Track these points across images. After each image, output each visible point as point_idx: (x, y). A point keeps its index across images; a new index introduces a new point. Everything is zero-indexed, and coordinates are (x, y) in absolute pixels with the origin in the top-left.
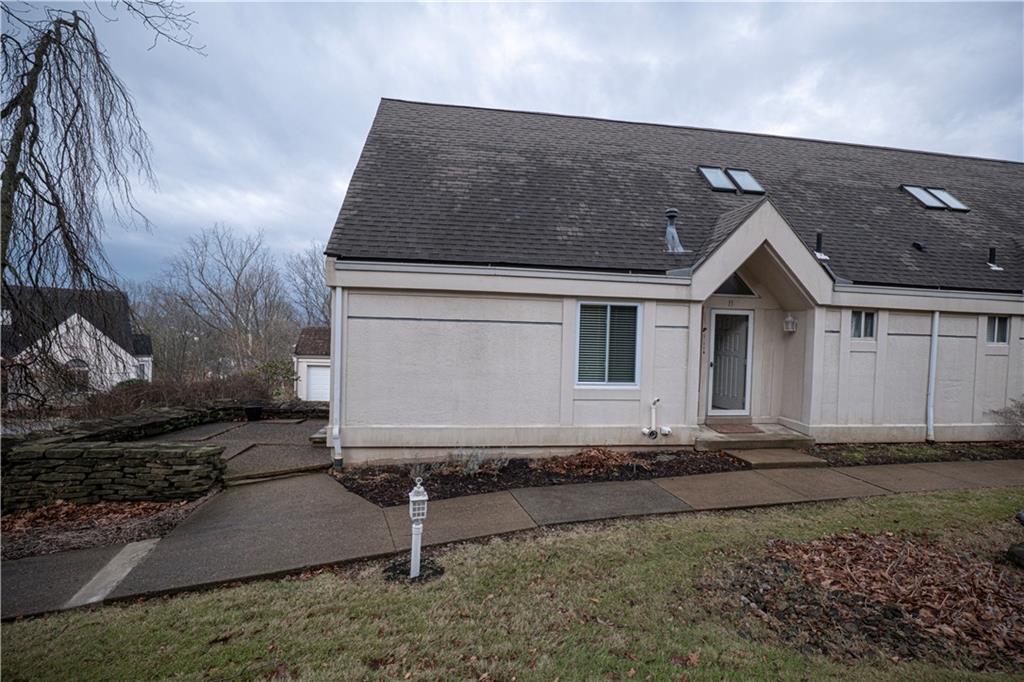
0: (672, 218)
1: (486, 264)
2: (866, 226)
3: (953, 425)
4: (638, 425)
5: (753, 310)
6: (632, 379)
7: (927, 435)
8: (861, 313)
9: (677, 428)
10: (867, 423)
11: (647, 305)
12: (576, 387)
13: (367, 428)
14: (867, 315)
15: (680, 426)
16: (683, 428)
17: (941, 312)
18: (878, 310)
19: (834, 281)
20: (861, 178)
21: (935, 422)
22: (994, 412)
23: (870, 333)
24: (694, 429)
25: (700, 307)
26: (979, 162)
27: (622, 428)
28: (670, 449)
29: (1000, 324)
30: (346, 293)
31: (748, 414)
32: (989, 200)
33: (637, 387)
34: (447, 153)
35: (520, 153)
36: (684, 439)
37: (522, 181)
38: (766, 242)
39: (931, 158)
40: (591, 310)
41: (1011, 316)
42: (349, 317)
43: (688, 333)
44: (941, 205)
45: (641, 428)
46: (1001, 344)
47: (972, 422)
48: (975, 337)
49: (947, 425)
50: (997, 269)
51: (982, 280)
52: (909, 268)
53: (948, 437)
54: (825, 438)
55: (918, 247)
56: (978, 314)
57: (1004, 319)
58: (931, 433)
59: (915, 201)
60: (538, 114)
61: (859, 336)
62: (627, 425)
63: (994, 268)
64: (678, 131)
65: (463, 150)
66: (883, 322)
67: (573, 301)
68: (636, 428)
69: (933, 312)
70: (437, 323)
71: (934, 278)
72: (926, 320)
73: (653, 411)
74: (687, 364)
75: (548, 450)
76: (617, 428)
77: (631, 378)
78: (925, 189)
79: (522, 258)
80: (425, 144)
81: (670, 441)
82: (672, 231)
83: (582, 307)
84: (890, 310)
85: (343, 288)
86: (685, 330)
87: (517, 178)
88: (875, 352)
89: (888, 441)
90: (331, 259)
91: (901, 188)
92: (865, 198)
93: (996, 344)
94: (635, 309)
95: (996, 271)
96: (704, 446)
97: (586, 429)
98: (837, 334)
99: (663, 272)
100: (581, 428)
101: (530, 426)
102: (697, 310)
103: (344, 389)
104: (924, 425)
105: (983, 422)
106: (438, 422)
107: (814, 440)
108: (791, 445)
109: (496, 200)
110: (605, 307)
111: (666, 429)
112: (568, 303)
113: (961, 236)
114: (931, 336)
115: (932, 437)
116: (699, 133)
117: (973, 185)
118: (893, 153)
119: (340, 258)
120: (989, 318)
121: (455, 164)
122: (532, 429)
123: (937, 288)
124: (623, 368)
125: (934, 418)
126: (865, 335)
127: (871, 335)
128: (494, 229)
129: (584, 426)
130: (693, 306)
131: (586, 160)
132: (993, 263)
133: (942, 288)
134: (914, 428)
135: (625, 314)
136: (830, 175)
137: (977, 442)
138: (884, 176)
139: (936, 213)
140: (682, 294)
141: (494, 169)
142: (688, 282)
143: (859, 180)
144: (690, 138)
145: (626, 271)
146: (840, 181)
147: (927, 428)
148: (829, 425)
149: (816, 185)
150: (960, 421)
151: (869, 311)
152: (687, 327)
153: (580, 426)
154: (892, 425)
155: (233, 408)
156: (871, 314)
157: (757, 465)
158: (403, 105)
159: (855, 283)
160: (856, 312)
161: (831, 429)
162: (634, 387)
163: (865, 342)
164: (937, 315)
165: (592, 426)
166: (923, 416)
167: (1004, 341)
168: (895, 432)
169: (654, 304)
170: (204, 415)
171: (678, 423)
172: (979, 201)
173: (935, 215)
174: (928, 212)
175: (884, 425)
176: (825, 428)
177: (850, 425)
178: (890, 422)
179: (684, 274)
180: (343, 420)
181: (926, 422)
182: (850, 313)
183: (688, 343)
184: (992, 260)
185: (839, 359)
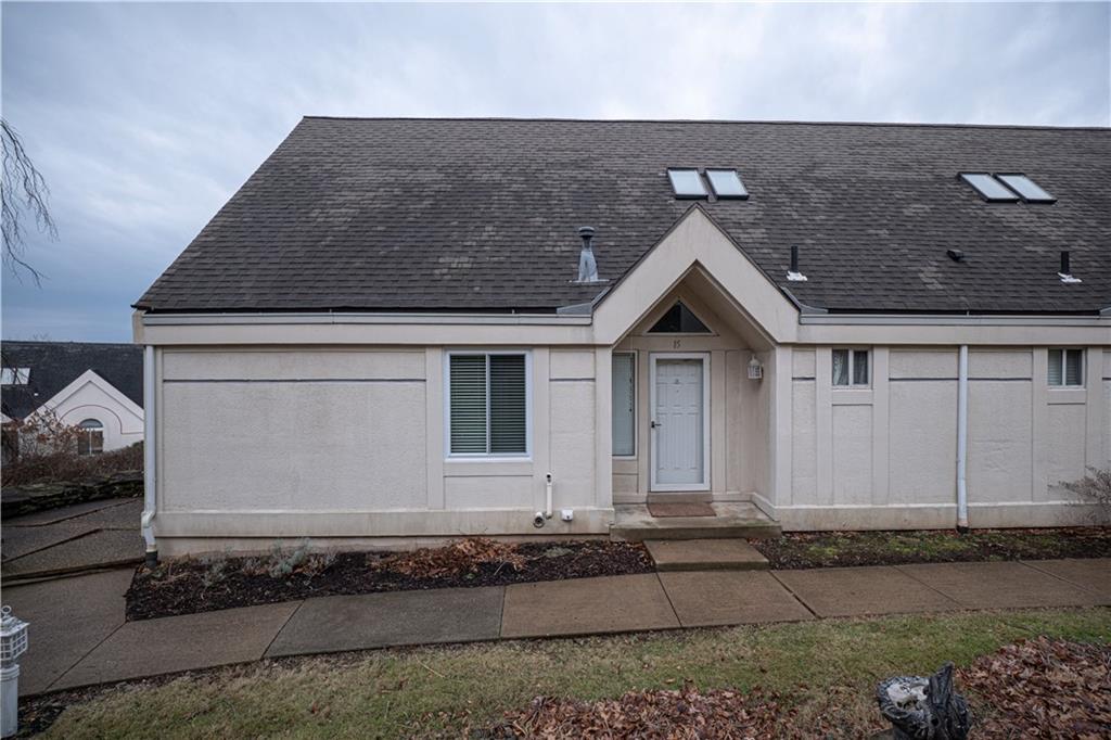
0: (587, 238)
1: (326, 310)
2: (884, 233)
3: (1000, 504)
4: (532, 508)
5: (710, 352)
6: (523, 449)
7: (958, 519)
8: (847, 352)
9: (585, 512)
10: (864, 503)
11: (537, 352)
12: (448, 460)
13: (188, 514)
14: (857, 354)
15: (589, 508)
16: (591, 511)
17: (970, 347)
18: (872, 346)
19: (799, 310)
20: (905, 167)
21: (967, 501)
22: (1068, 486)
23: (862, 377)
24: (608, 513)
25: (609, 353)
26: (1101, 134)
27: (508, 512)
28: (577, 538)
29: (1070, 359)
30: (159, 352)
31: (708, 489)
32: (1094, 185)
33: (528, 459)
34: (350, 175)
35: (439, 170)
36: (594, 526)
37: (426, 203)
38: (697, 263)
39: (1024, 133)
40: (463, 362)
41: (1087, 347)
42: (165, 381)
43: (595, 387)
44: (1010, 195)
45: (534, 512)
46: (1074, 388)
47: (1032, 500)
48: (1030, 379)
49: (992, 504)
50: (1072, 280)
51: (1040, 298)
52: (929, 287)
53: (992, 521)
54: (798, 524)
55: (955, 258)
56: (1031, 347)
57: (1075, 353)
58: (963, 516)
59: (975, 193)
60: (490, 120)
61: (847, 384)
62: (517, 508)
63: (1068, 279)
64: (666, 126)
65: (370, 170)
66: (880, 363)
67: (438, 353)
68: (527, 512)
69: (958, 347)
70: (267, 384)
71: (963, 298)
72: (950, 358)
73: (549, 490)
74: (595, 428)
75: (414, 541)
76: (503, 512)
77: (521, 447)
78: (995, 177)
79: (375, 300)
80: (328, 167)
81: (575, 530)
82: (587, 255)
83: (453, 358)
84: (891, 347)
85: (155, 347)
86: (591, 383)
87: (421, 199)
88: (871, 405)
89: (897, 528)
90: (139, 312)
91: (959, 178)
92: (898, 194)
93: (1065, 389)
94: (522, 358)
95: (1068, 285)
96: (620, 535)
97: (461, 513)
98: (812, 382)
99: (552, 310)
100: (455, 513)
101: (388, 511)
102: (605, 358)
103: (160, 468)
104: (954, 505)
105: (1048, 499)
106: (274, 506)
107: (780, 527)
108: (745, 534)
109: (379, 229)
110: (483, 357)
111: (567, 513)
112: (431, 355)
113: (1030, 238)
114: (958, 379)
115: (964, 523)
116: (693, 127)
117: (1078, 165)
118: (968, 131)
119: (149, 311)
120: (1049, 351)
121: (351, 188)
122: (390, 514)
123: (964, 312)
124: (509, 434)
125: (968, 495)
126: (856, 382)
127: (866, 382)
128: (357, 265)
129: (458, 510)
130: (599, 352)
131: (522, 172)
132: (1067, 273)
133: (973, 312)
134: (938, 509)
135: (509, 366)
136: (857, 168)
137: (1041, 528)
138: (941, 162)
139: (1002, 208)
140: (581, 336)
141: (397, 191)
142: (588, 321)
143: (903, 170)
144: (680, 134)
145: (507, 310)
146: (871, 173)
147: (958, 509)
148: (804, 507)
149: (832, 181)
150: (1012, 498)
151: (859, 349)
152: (594, 380)
153: (453, 509)
154: (903, 506)
155: (133, 481)
156: (863, 353)
157: (665, 565)
158: (325, 122)
159: (831, 311)
160: (839, 351)
161: (808, 510)
162: (522, 459)
163: (853, 392)
164: (964, 350)
165: (469, 509)
166: (952, 493)
167: (1079, 383)
168: (907, 516)
169: (546, 352)
170: (92, 491)
171: (586, 505)
172: (1079, 186)
173: (999, 211)
174: (990, 208)
175: (890, 506)
176: (798, 510)
177: (837, 506)
178: (901, 501)
179: (581, 311)
180: (161, 504)
181: (957, 502)
182: (828, 354)
183: (595, 399)
184: (1066, 270)
185: (815, 417)
